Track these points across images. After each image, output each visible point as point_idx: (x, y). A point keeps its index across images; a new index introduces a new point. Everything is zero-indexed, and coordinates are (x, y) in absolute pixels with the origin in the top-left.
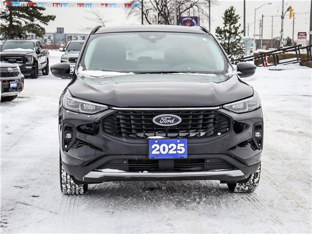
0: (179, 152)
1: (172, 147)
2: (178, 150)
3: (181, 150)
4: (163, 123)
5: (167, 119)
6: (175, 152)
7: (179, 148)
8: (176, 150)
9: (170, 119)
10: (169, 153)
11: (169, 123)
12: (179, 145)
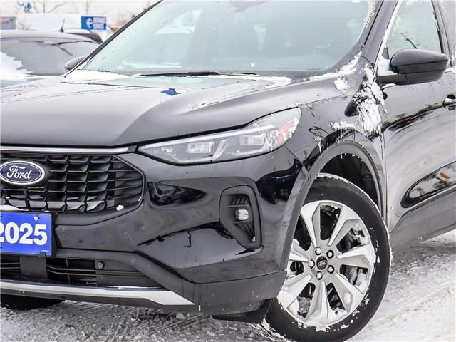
0: (37, 241)
1: (26, 230)
2: (36, 237)
3: (40, 238)
4: (13, 179)
5: (20, 171)
6: (30, 241)
7: (37, 233)
8: (32, 236)
9: (25, 171)
10: (21, 242)
11: (23, 179)
12: (38, 227)
